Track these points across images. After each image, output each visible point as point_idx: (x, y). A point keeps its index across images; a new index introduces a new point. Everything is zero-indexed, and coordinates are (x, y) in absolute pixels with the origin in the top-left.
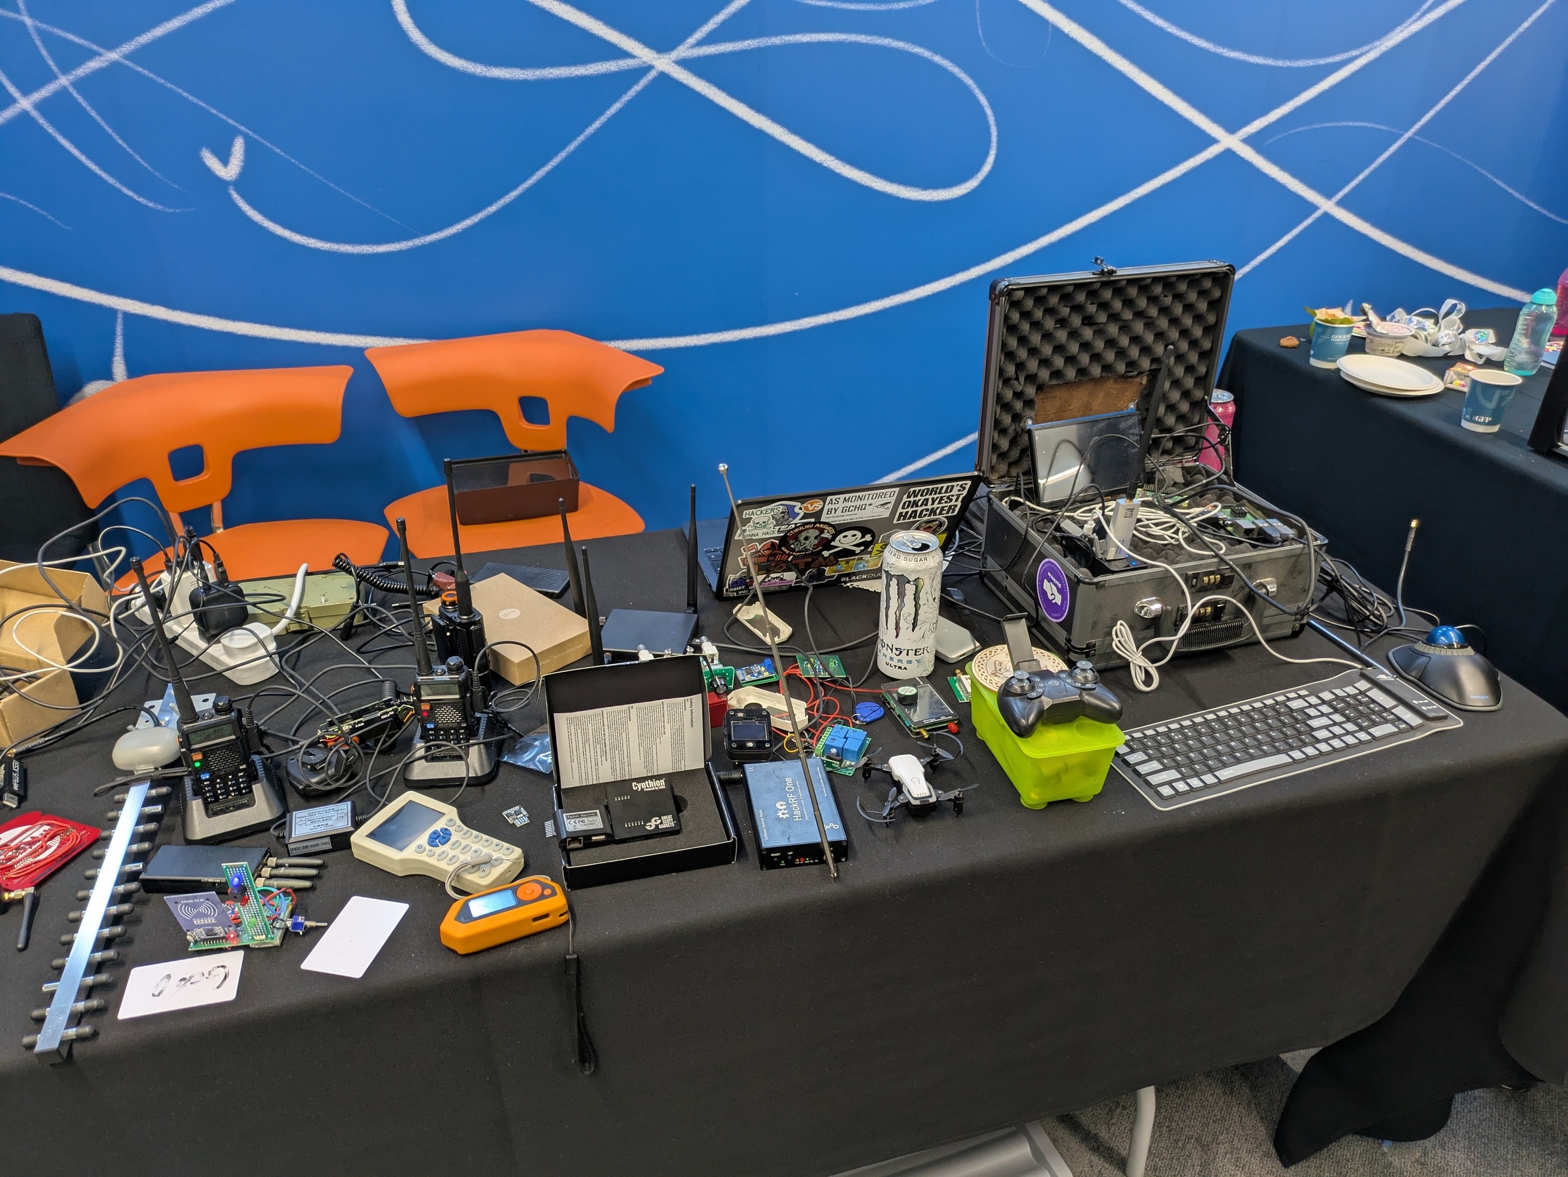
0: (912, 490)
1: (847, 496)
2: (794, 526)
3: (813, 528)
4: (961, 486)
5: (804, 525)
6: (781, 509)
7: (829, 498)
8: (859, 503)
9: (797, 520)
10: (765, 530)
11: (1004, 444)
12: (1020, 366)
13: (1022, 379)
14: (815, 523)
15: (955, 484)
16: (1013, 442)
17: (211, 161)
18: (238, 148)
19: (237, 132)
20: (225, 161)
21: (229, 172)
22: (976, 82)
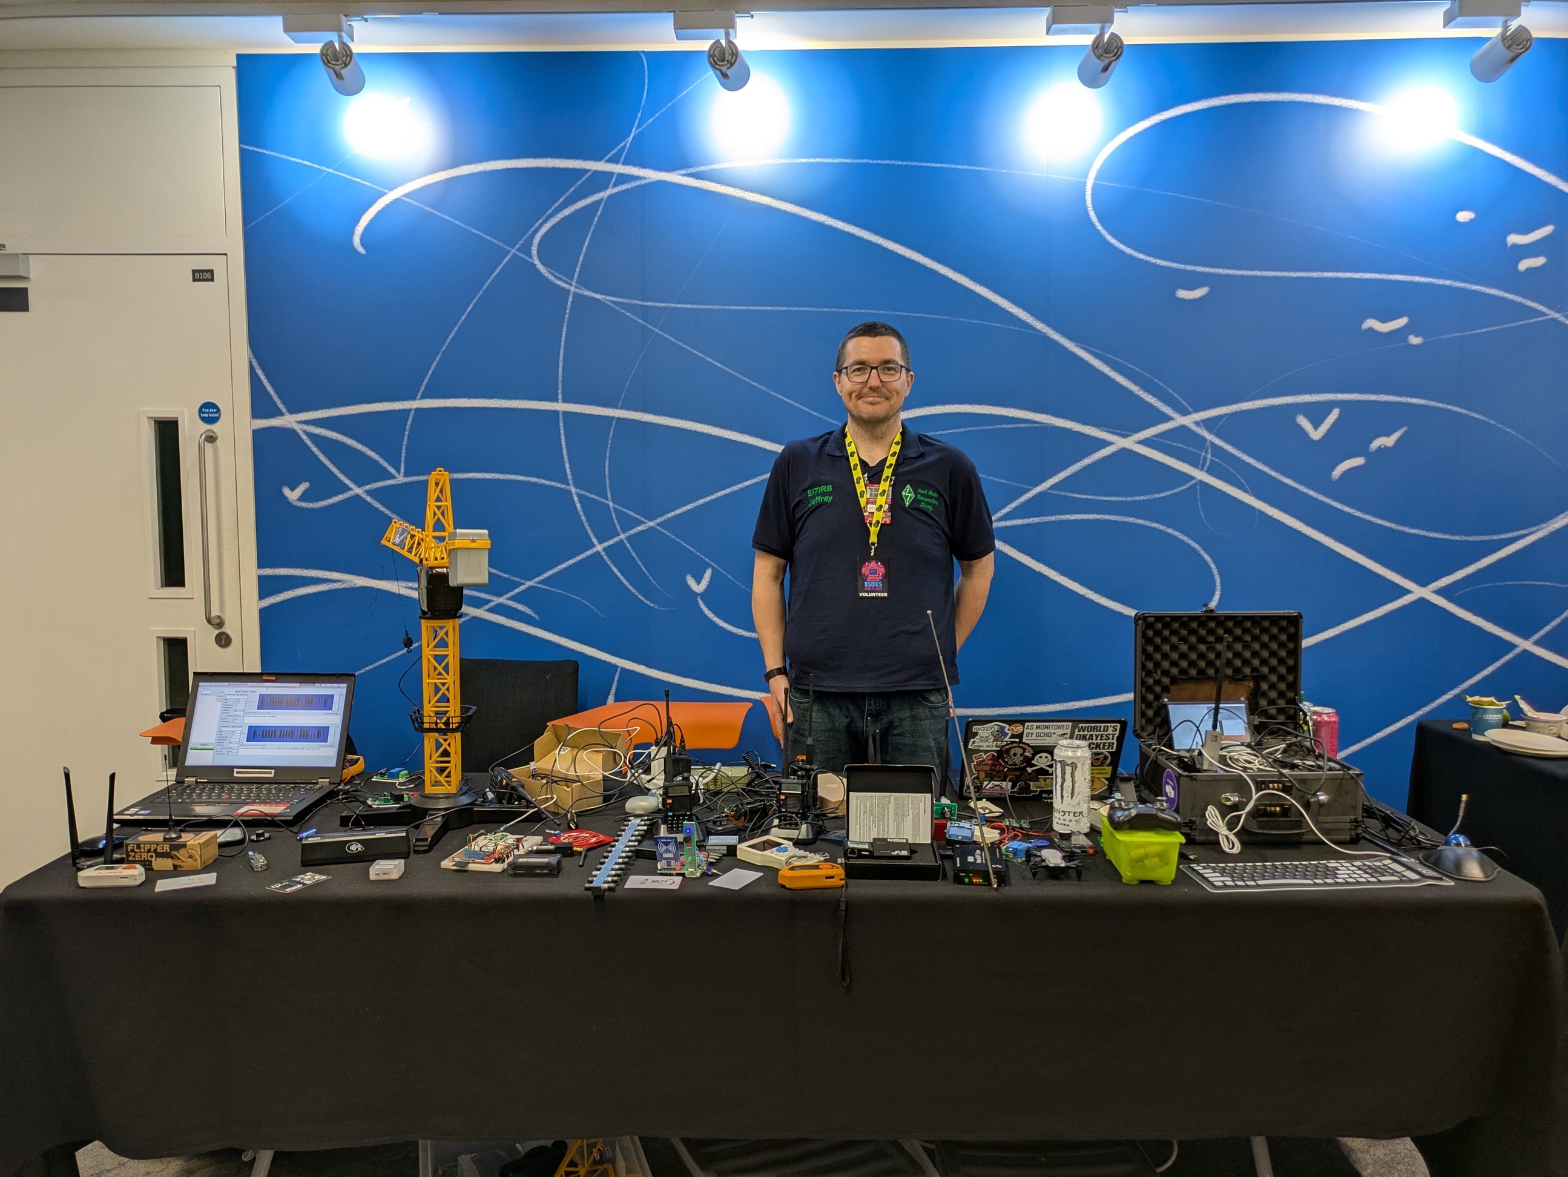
0: (1080, 725)
1: (1038, 724)
2: (1005, 743)
3: (1018, 747)
4: (1114, 727)
5: (1013, 743)
6: (996, 728)
7: (1026, 724)
8: (1046, 731)
9: (1007, 739)
10: (987, 744)
11: (1150, 713)
12: (1157, 665)
13: (1159, 672)
14: (1019, 743)
15: (1109, 725)
16: (1156, 713)
17: (691, 581)
18: (708, 573)
19: (709, 566)
20: (699, 582)
21: (698, 588)
22: (1201, 546)
